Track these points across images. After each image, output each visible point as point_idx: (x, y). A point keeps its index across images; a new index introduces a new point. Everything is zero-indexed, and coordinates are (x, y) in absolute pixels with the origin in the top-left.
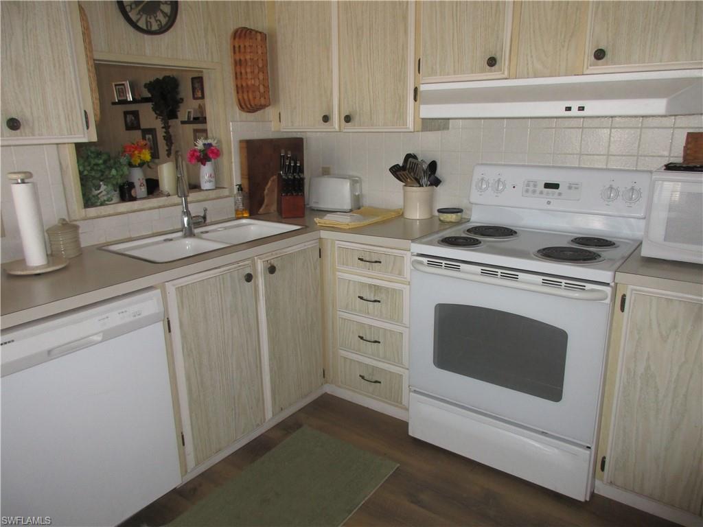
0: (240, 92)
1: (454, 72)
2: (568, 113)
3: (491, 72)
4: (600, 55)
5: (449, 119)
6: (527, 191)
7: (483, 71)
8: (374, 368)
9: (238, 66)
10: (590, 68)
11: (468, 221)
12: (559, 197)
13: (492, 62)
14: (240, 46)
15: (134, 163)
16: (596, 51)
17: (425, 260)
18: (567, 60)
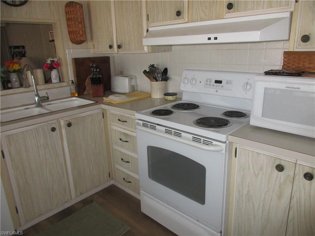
0: (70, 34)
1: (163, 20)
2: (209, 42)
3: (179, 19)
4: (230, 6)
5: (171, 45)
6: (207, 84)
7: (175, 19)
8: (128, 175)
9: (68, 22)
10: (227, 14)
11: (181, 99)
12: (222, 88)
13: (179, 14)
14: (68, 11)
15: (10, 71)
16: (228, 5)
17: (141, 122)
18: (216, 10)
